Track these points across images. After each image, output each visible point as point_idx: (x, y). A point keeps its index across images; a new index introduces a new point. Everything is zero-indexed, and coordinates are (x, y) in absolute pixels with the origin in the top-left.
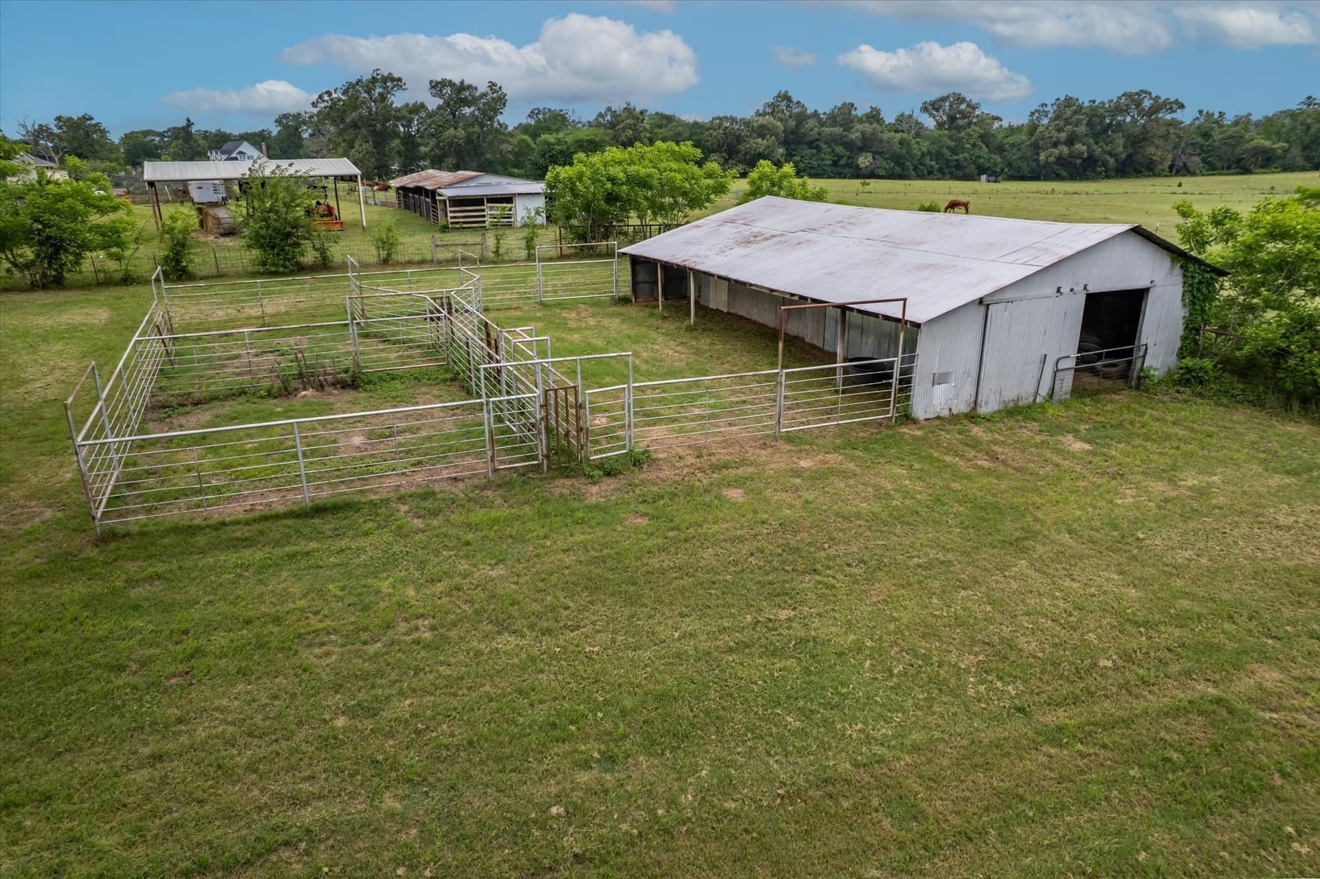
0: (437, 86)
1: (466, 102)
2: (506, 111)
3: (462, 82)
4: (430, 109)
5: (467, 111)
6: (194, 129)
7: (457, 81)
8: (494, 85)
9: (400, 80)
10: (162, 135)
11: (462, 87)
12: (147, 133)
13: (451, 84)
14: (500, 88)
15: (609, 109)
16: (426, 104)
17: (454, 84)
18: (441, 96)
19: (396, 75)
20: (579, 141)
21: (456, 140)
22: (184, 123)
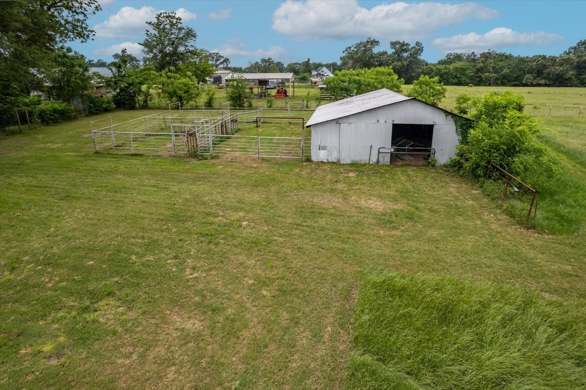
0: (393, 44)
1: (405, 51)
2: (422, 54)
3: (404, 42)
4: (389, 54)
5: (405, 55)
6: (311, 62)
7: (402, 42)
8: (419, 43)
9: (378, 42)
10: (300, 64)
11: (403, 44)
12: (295, 64)
13: (399, 43)
14: (421, 44)
15: (473, 53)
16: (387, 51)
17: (401, 43)
18: (395, 49)
19: (376, 40)
20: (457, 68)
21: (396, 67)
22: (307, 60)
